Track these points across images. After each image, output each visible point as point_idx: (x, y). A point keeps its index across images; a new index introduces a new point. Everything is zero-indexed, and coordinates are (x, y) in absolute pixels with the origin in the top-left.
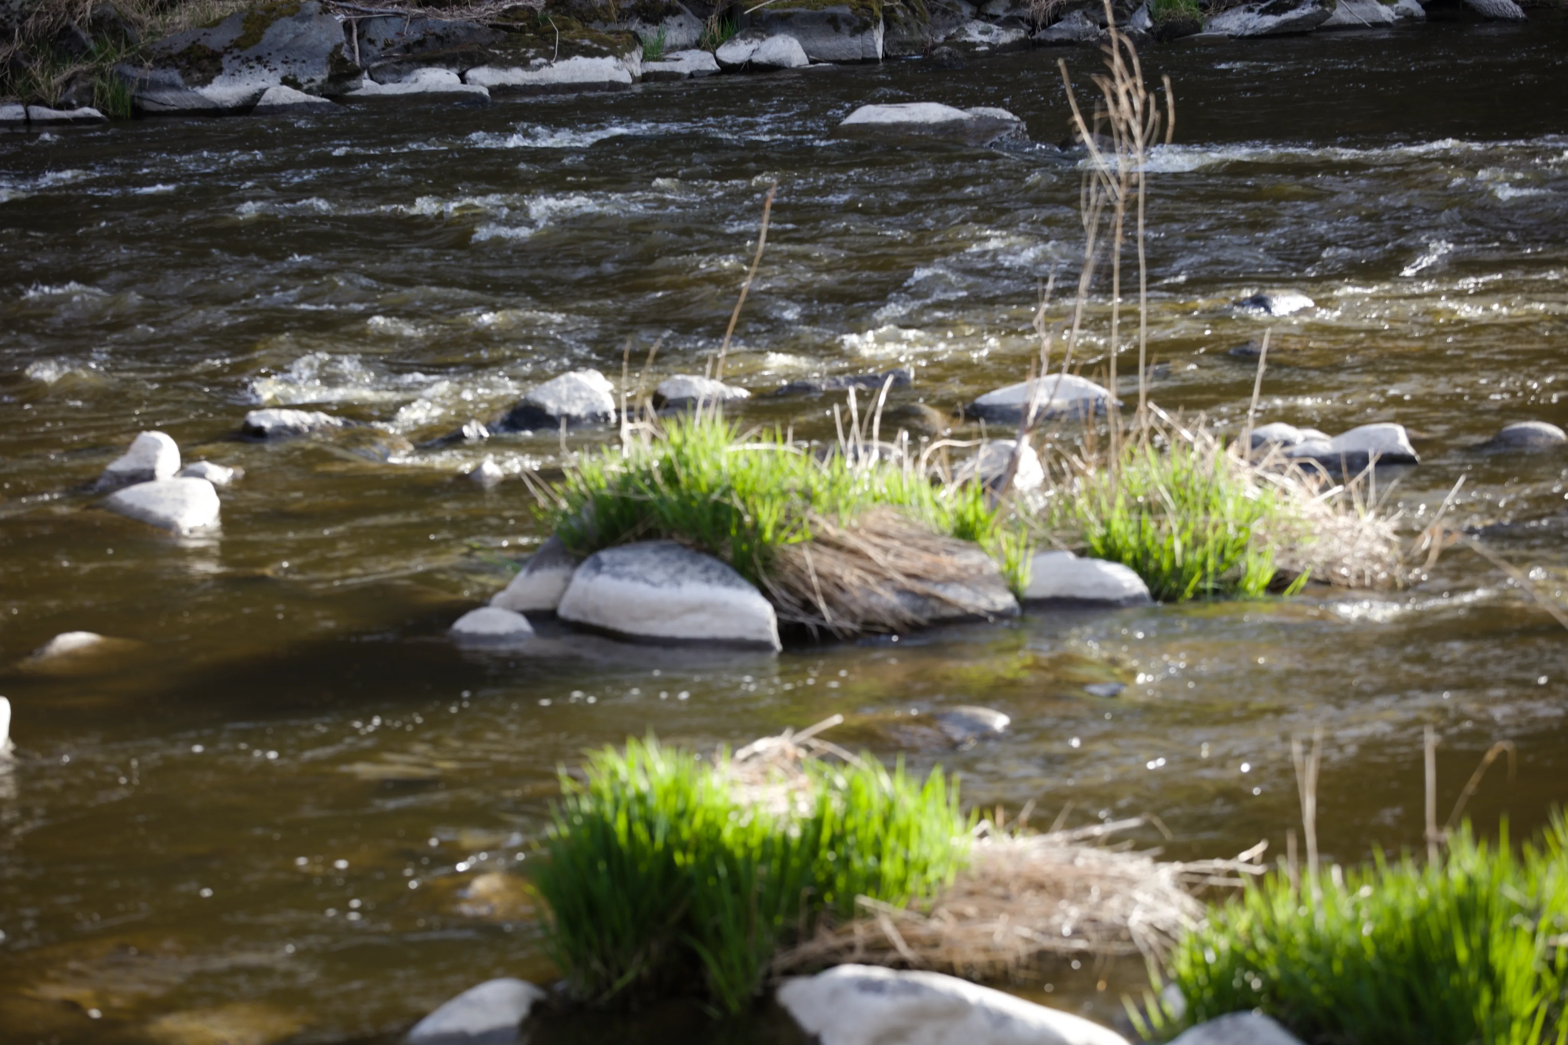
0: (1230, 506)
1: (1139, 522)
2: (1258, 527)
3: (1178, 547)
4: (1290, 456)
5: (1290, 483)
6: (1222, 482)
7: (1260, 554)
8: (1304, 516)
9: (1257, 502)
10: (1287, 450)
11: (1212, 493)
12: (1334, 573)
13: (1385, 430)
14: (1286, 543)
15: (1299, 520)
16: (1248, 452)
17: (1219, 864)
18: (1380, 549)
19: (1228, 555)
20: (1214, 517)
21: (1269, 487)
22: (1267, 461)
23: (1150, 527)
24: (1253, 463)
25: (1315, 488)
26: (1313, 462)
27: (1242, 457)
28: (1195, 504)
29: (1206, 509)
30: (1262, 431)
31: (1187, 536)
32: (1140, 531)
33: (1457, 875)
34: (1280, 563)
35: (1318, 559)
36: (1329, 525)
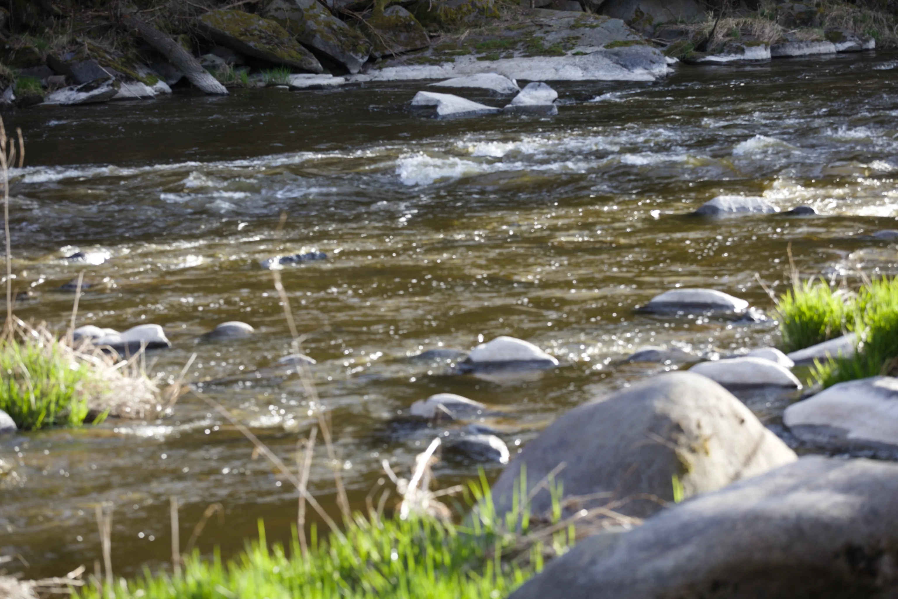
0: (62, 374)
1: (9, 385)
2: (78, 387)
3: (33, 399)
4: (96, 345)
5: (95, 359)
6: (57, 360)
7: (79, 401)
8: (105, 379)
9: (78, 372)
10: (95, 341)
11: (51, 367)
12: (122, 411)
13: (151, 329)
14: (95, 394)
15: (102, 381)
16: (72, 343)
17: (57, 580)
18: (149, 397)
19: (61, 402)
20: (53, 381)
21: (84, 362)
22: (83, 348)
23: (16, 387)
24: (75, 349)
25: (111, 362)
26: (109, 348)
27: (68, 345)
28: (42, 374)
29: (48, 377)
30: (80, 331)
31: (38, 392)
32: (10, 390)
33: (191, 581)
34: (92, 406)
35: (113, 403)
36: (119, 383)
